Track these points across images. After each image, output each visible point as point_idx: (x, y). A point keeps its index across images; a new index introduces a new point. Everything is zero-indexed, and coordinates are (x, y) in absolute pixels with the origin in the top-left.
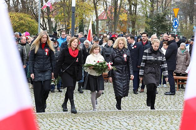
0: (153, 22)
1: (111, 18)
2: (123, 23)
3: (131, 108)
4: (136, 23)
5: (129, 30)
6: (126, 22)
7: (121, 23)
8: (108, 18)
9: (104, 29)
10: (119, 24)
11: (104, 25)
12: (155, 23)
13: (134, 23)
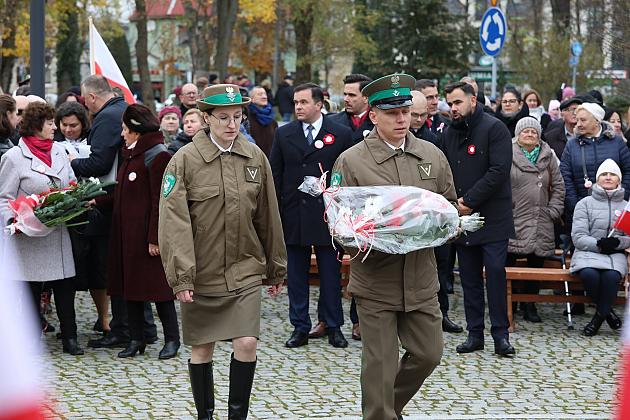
0: (391, 26)
1: (201, 12)
2: (255, 30)
3: (307, 412)
4: (315, 31)
5: (281, 63)
6: (270, 26)
7: (246, 33)
8: (190, 10)
9: (172, 60)
10: (238, 39)
11: (171, 41)
12: (400, 32)
13: (304, 31)
